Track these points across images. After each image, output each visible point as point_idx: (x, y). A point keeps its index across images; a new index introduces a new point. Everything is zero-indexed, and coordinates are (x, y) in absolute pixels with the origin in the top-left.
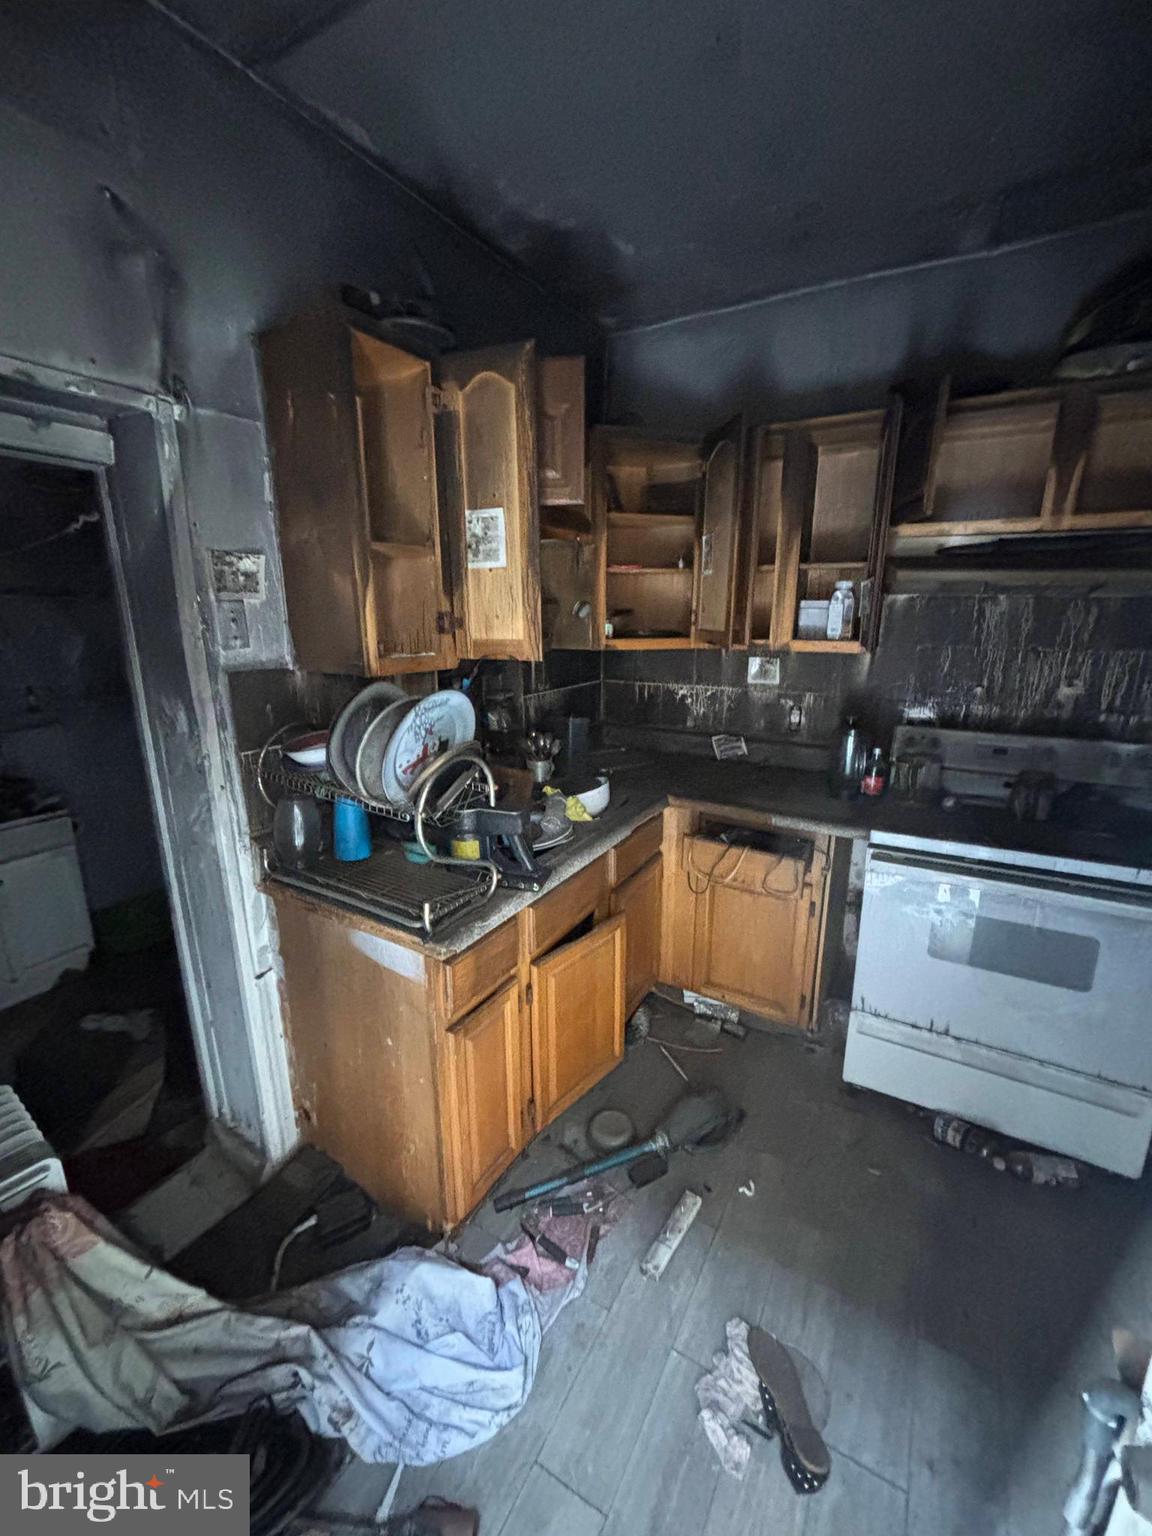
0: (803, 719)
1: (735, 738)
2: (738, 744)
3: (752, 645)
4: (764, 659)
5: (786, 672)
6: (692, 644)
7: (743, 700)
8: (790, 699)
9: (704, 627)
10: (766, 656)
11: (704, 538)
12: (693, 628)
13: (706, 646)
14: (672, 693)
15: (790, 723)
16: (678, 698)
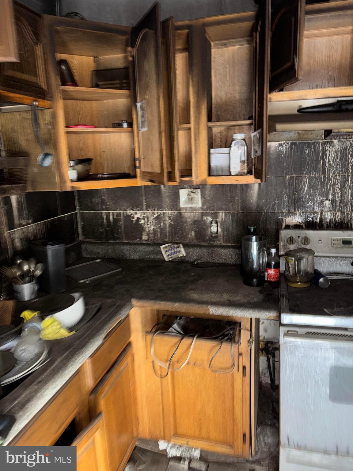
0: (219, 230)
1: (176, 246)
2: (179, 249)
3: (181, 181)
4: (190, 190)
5: (205, 198)
6: (139, 182)
7: (179, 219)
8: (209, 216)
9: (146, 170)
10: (191, 188)
11: (138, 105)
12: (138, 171)
13: (149, 184)
14: (129, 217)
15: (211, 232)
16: (134, 220)
